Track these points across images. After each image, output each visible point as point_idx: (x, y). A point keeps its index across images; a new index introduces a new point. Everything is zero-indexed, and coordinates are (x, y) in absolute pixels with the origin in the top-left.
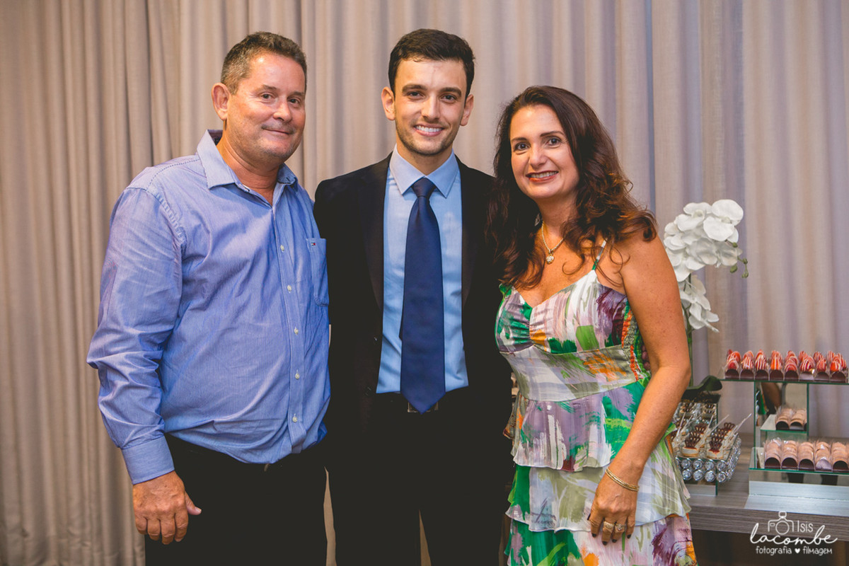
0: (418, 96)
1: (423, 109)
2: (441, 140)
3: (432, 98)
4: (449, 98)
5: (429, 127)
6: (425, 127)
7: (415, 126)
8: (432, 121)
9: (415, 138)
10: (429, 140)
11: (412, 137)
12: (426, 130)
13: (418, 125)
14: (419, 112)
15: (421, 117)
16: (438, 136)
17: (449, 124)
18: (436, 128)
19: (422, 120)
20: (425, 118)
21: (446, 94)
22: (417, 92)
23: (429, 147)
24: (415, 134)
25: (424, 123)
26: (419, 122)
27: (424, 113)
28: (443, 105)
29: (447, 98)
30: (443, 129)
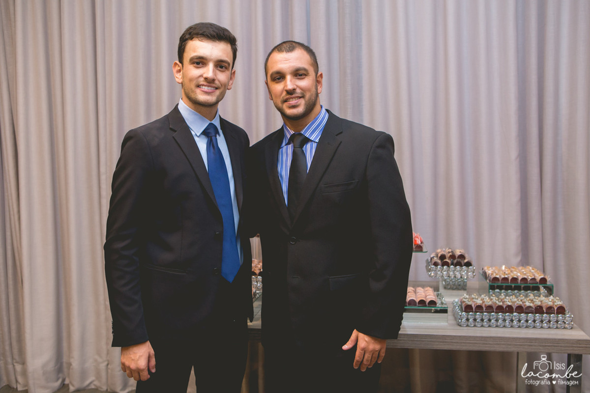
0: (201, 65)
1: (204, 73)
2: (216, 96)
3: (211, 66)
4: (221, 67)
5: (208, 86)
6: (205, 86)
7: (198, 86)
8: (210, 82)
9: (198, 94)
10: (208, 95)
11: (196, 94)
12: (206, 89)
13: (201, 85)
14: (201, 76)
15: (202, 79)
16: (213, 93)
17: (221, 85)
18: (213, 87)
19: (204, 81)
20: (206, 79)
21: (220, 65)
22: (200, 62)
23: (208, 100)
24: (198, 91)
25: (205, 83)
26: (202, 83)
27: (205, 76)
28: (218, 72)
29: (220, 68)
30: (217, 88)
